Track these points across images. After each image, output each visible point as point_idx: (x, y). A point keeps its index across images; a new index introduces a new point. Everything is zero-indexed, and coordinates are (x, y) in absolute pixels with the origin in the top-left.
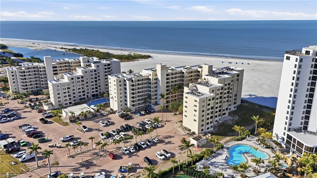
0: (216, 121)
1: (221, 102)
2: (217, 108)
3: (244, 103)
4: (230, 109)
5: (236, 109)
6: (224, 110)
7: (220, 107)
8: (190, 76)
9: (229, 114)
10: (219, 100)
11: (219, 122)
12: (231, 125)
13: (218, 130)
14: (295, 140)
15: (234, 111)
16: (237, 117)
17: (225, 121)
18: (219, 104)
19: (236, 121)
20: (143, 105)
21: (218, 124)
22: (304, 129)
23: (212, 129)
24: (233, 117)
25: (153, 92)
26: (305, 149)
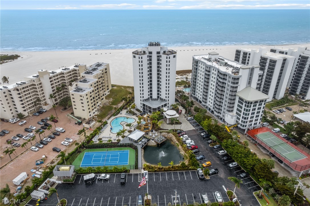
0: (98, 106)
1: (98, 92)
2: (97, 96)
3: (114, 87)
4: (106, 94)
5: (109, 93)
6: (102, 96)
7: (99, 95)
8: (69, 75)
9: (106, 98)
10: (97, 91)
11: (100, 106)
12: (109, 106)
13: (101, 112)
14: (147, 106)
15: (108, 95)
16: (112, 99)
17: (104, 104)
18: (98, 94)
19: (111, 102)
20: (34, 108)
21: (100, 108)
22: (151, 98)
23: (97, 112)
24: (109, 99)
25: (40, 95)
26: (153, 110)
